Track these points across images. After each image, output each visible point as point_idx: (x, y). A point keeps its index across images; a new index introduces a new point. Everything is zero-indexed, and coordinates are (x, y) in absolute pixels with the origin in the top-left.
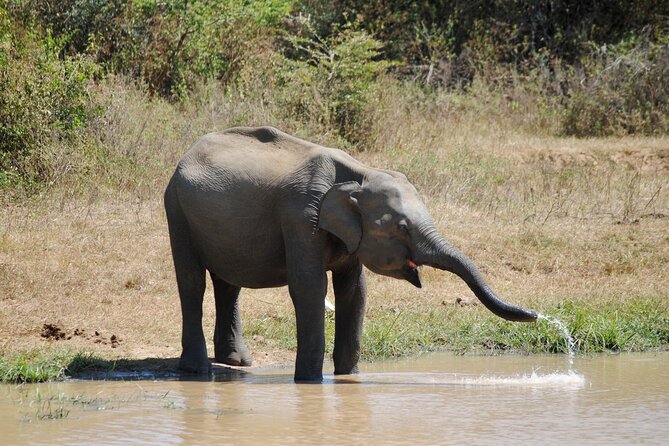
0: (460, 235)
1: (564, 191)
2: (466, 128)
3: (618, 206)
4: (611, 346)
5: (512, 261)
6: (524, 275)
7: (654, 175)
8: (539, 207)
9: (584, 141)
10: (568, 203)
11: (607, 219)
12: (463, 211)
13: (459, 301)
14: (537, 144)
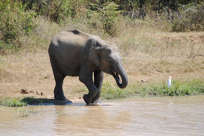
0: (142, 61)
1: (173, 48)
2: (143, 30)
3: (188, 52)
4: (187, 94)
5: (158, 69)
6: (161, 73)
7: (199, 43)
8: (165, 53)
9: (178, 33)
10: (174, 51)
11: (185, 56)
12: (143, 54)
13: (142, 81)
14: (164, 34)
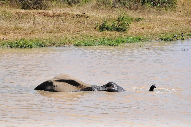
0: (3, 26)
1: (22, 19)
2: (4, 7)
3: (32, 22)
4: (31, 47)
5: (13, 31)
6: (15, 34)
7: (38, 17)
8: (18, 22)
9: (26, 10)
10: (23, 21)
11: (30, 24)
12: (4, 22)
13: (3, 38)
14: (17, 10)
